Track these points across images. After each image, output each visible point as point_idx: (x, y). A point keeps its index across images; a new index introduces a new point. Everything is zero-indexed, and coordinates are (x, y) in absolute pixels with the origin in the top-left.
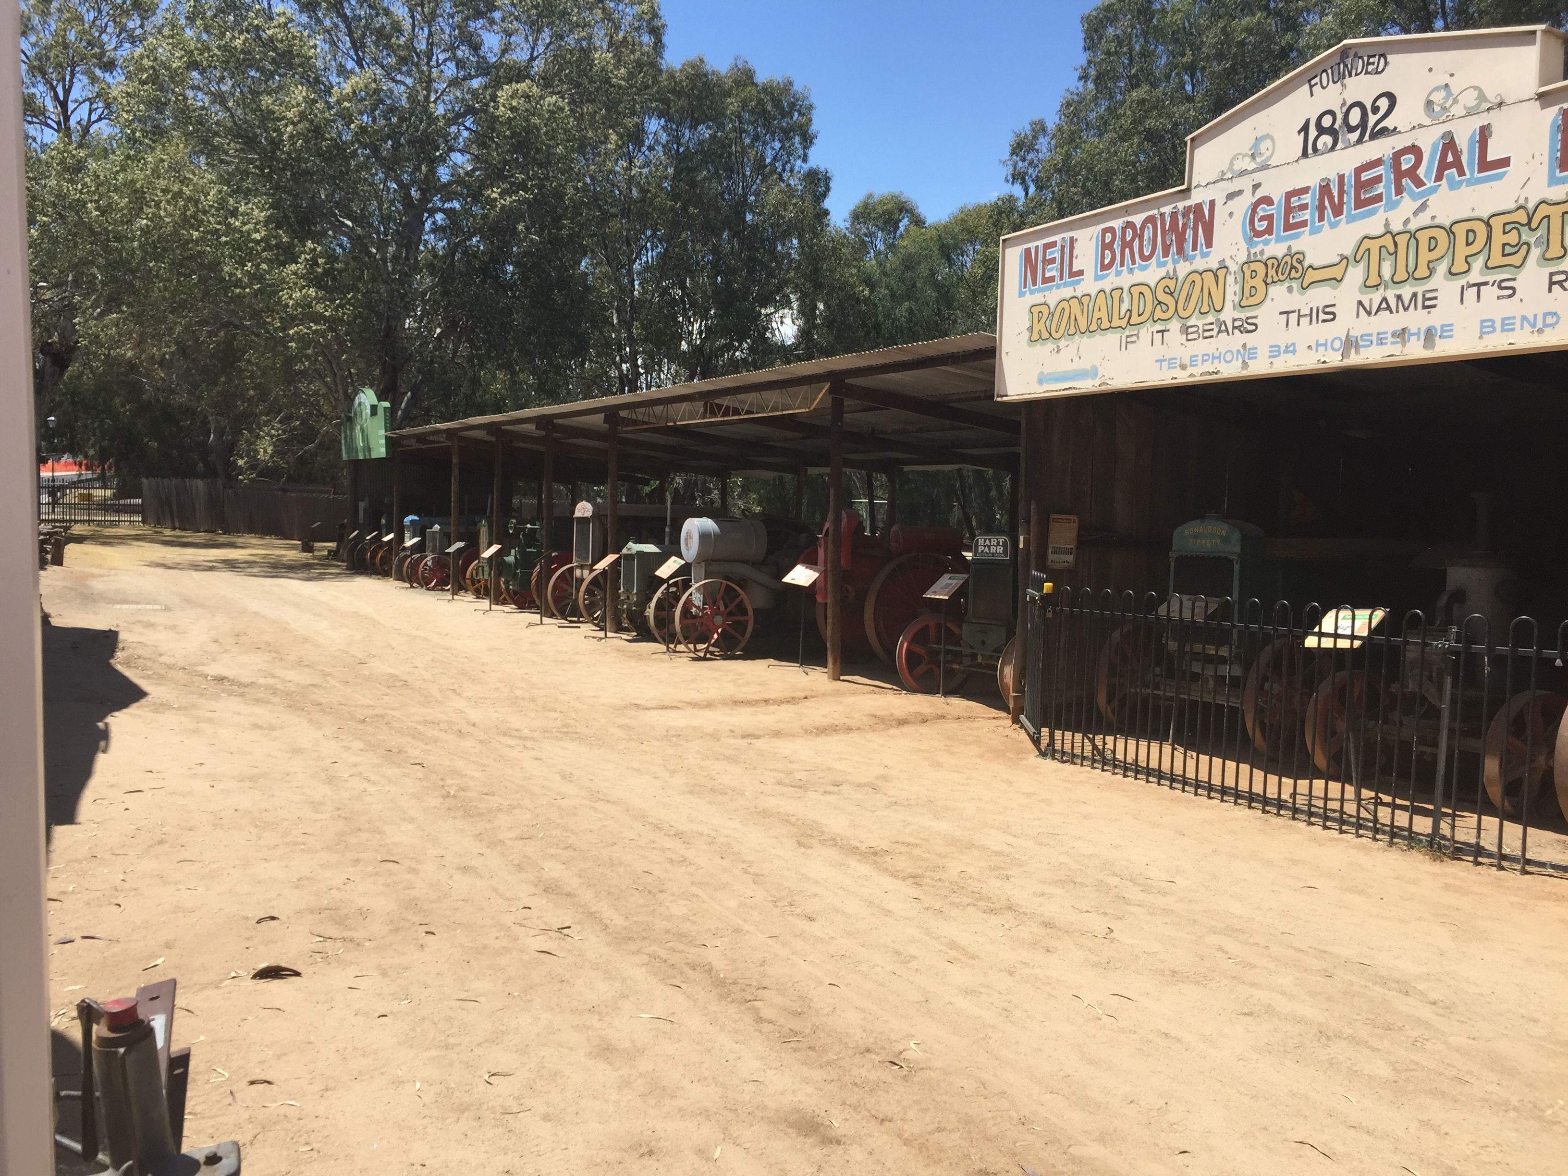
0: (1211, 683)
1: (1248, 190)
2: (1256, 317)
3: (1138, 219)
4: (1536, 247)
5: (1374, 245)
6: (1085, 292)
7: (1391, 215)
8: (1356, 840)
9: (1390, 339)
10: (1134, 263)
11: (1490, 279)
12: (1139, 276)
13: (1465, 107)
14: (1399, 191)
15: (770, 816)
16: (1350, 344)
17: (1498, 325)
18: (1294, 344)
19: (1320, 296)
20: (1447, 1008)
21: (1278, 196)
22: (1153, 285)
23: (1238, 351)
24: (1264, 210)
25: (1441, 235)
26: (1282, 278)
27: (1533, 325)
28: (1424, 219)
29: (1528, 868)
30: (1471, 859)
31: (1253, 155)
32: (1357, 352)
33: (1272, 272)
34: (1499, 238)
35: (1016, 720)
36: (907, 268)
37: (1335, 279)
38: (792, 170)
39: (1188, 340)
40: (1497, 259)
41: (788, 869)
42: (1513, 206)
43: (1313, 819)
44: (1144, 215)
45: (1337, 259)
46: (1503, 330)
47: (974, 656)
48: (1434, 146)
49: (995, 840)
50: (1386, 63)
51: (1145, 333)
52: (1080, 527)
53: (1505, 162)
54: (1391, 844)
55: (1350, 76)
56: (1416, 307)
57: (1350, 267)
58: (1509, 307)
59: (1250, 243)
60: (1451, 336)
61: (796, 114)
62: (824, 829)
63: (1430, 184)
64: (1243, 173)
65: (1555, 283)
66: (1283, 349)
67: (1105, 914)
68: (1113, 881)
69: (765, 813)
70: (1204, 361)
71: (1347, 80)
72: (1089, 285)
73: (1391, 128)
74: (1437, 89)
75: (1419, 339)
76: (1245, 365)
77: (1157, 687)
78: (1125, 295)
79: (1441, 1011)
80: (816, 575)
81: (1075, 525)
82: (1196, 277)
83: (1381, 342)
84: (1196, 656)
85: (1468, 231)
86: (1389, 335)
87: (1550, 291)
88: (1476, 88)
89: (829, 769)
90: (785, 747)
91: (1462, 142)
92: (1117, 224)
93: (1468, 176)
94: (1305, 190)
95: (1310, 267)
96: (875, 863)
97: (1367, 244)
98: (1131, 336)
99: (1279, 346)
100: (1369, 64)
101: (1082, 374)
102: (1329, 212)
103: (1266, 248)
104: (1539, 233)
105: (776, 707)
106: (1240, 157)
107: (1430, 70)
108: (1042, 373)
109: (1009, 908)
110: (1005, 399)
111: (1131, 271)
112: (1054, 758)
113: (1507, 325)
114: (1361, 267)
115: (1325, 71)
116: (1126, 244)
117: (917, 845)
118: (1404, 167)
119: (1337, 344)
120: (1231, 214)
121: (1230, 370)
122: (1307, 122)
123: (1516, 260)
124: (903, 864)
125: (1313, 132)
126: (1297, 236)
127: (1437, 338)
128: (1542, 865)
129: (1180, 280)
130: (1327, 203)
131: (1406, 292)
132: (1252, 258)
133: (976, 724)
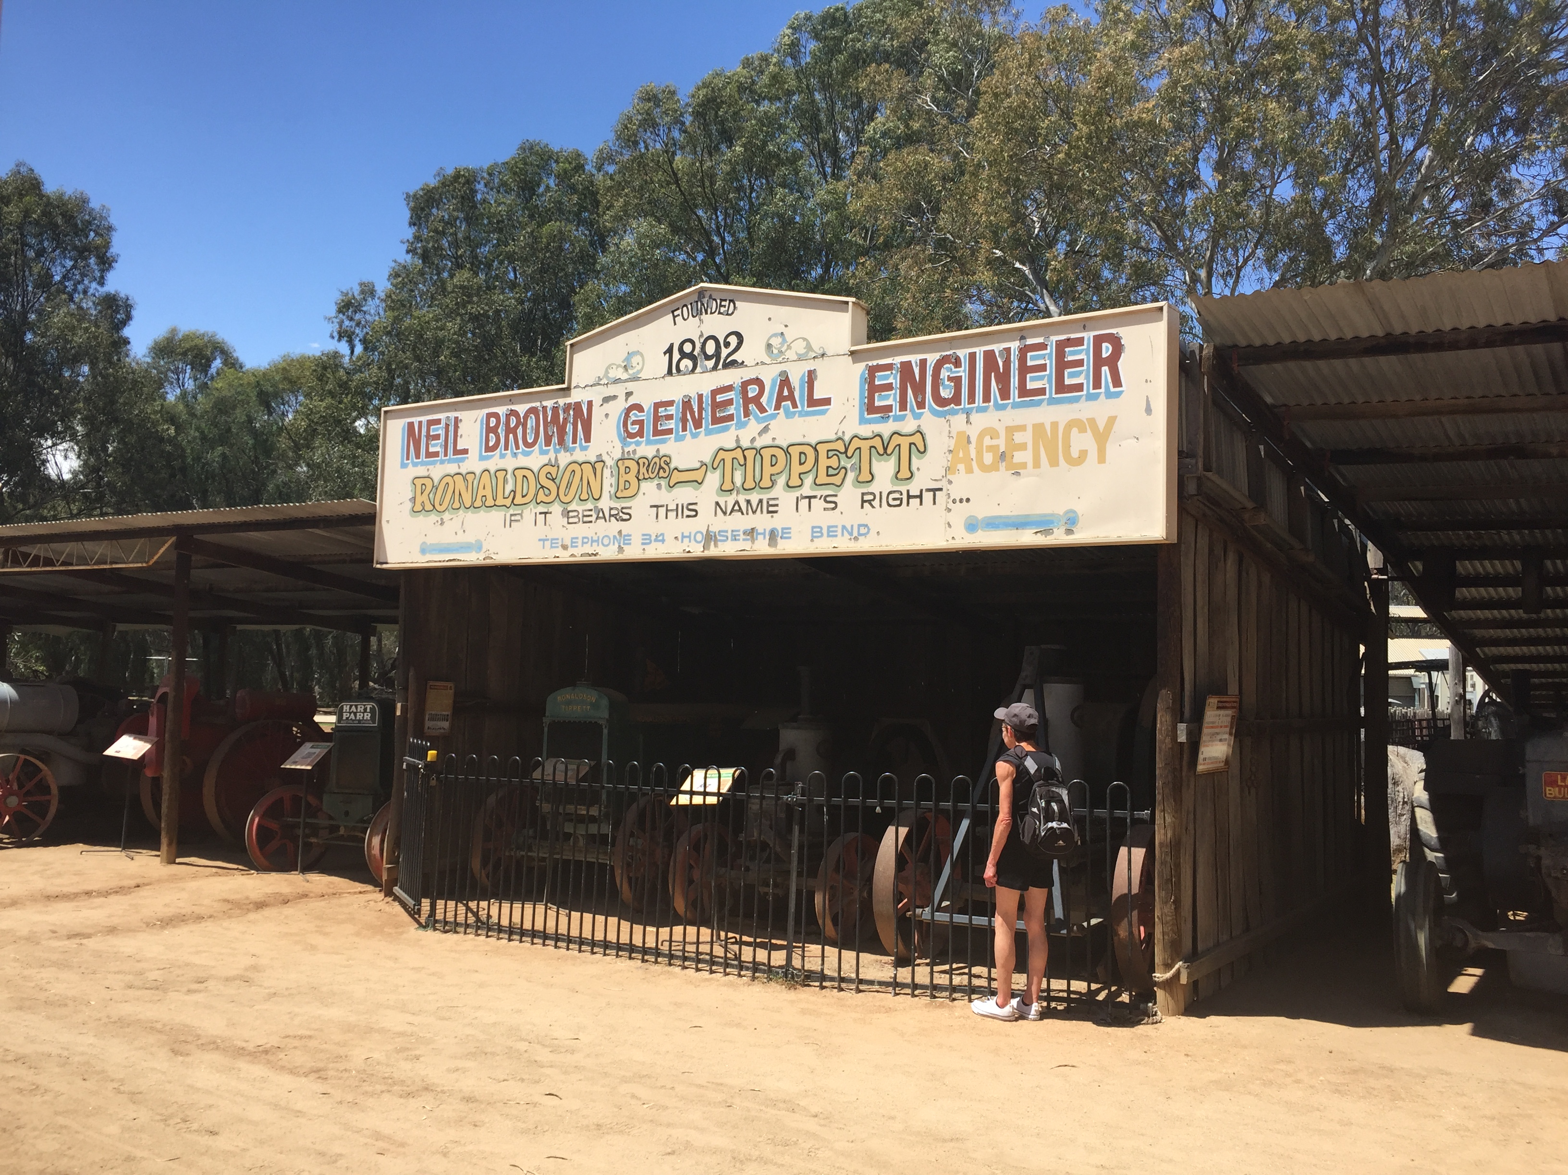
0: (581, 842)
1: (622, 397)
2: (630, 508)
3: (522, 409)
4: (852, 471)
5: (728, 456)
6: (470, 470)
7: (742, 433)
8: (724, 978)
9: (742, 537)
10: (517, 448)
11: (818, 493)
12: (522, 461)
13: (796, 353)
14: (747, 414)
15: (129, 1025)
16: (710, 538)
17: (825, 531)
18: (662, 534)
19: (684, 495)
20: (827, 1118)
21: (647, 405)
22: (536, 470)
23: (615, 537)
24: (635, 414)
25: (780, 454)
26: (652, 476)
27: (851, 534)
28: (766, 440)
29: (861, 987)
30: (817, 984)
31: (625, 366)
32: (716, 546)
33: (643, 470)
34: (823, 462)
35: (389, 893)
36: (221, 411)
37: (696, 481)
38: (85, 292)
39: (569, 523)
40: (822, 478)
41: (170, 1082)
42: (834, 437)
43: (686, 963)
44: (528, 406)
45: (698, 465)
46: (829, 536)
47: (334, 829)
48: (774, 381)
49: (394, 1021)
50: (735, 307)
51: (529, 513)
52: (456, 694)
53: (827, 401)
54: (754, 978)
55: (706, 313)
56: (762, 512)
57: (708, 473)
58: (832, 518)
59: (624, 444)
60: (790, 538)
61: (92, 234)
62: (200, 1032)
63: (771, 411)
64: (617, 381)
65: (866, 501)
66: (653, 537)
67: (522, 1080)
68: (523, 1046)
69: (122, 1023)
70: (583, 543)
71: (704, 316)
72: (473, 463)
73: (740, 361)
74: (775, 335)
75: (764, 538)
76: (621, 550)
77: (530, 849)
78: (509, 476)
79: (822, 1122)
80: (147, 746)
81: (452, 692)
82: (576, 467)
83: (735, 538)
84: (568, 817)
85: (801, 453)
86: (741, 533)
87: (862, 507)
88: (804, 339)
89: (187, 965)
90: (126, 945)
91: (795, 381)
92: (502, 410)
93: (800, 408)
94: (671, 403)
95: (676, 469)
96: (269, 1062)
97: (722, 454)
98: (515, 515)
99: (650, 535)
100: (721, 306)
101: (466, 547)
102: (690, 424)
103: (638, 449)
104: (853, 461)
105: (103, 899)
106: (614, 367)
107: (770, 319)
108: (424, 543)
109: (426, 1089)
110: (384, 566)
111: (515, 455)
112: (435, 929)
113: (831, 532)
114: (718, 473)
115: (685, 305)
116: (509, 430)
117: (310, 1037)
118: (751, 395)
119: (699, 537)
120: (607, 415)
121: (608, 553)
122: (672, 346)
123: (837, 480)
124: (300, 1059)
125: (676, 356)
126: (664, 442)
127: (779, 539)
128: (871, 983)
129: (561, 468)
130: (689, 417)
131: (754, 498)
132: (626, 456)
133: (343, 901)
